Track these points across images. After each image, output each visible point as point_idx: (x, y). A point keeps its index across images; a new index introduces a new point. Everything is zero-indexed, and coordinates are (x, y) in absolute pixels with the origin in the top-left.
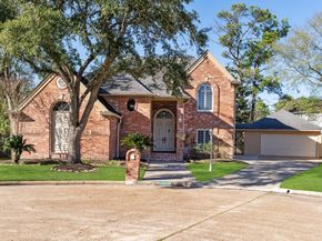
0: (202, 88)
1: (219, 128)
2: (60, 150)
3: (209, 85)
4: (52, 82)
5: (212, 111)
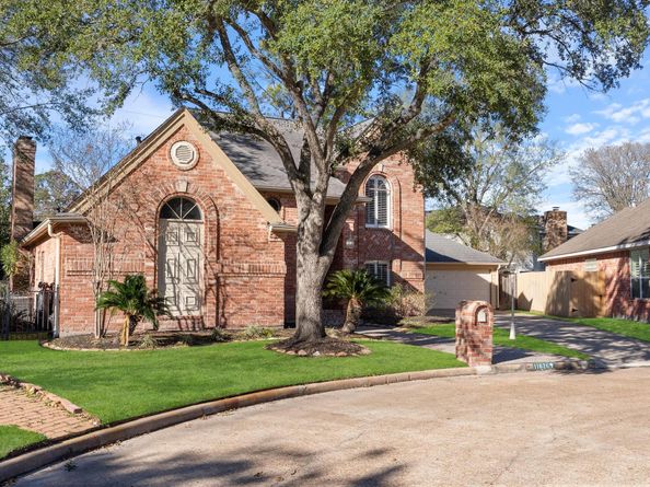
0: (371, 182)
1: (402, 259)
2: (179, 310)
3: (382, 179)
4: (161, 151)
5: (388, 227)
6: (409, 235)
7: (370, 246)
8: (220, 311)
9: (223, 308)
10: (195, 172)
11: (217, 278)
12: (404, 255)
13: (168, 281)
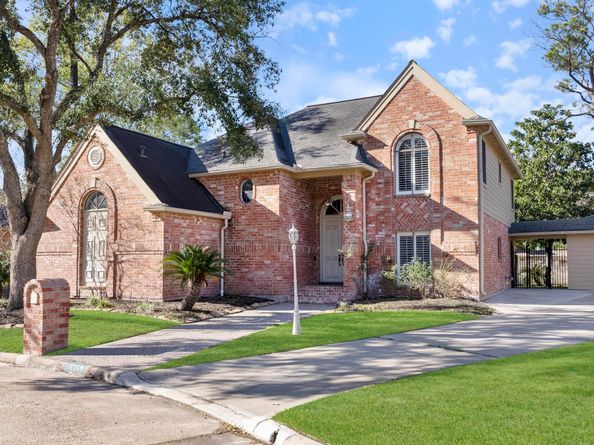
0: (406, 144)
1: (443, 229)
2: (94, 281)
3: (418, 137)
4: (84, 157)
5: (427, 192)
6: (457, 199)
7: (401, 215)
8: (118, 283)
9: (120, 280)
10: (103, 169)
11: (115, 256)
12: (448, 223)
13: (88, 258)
